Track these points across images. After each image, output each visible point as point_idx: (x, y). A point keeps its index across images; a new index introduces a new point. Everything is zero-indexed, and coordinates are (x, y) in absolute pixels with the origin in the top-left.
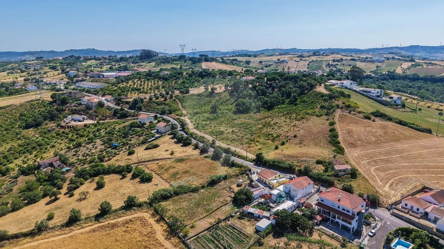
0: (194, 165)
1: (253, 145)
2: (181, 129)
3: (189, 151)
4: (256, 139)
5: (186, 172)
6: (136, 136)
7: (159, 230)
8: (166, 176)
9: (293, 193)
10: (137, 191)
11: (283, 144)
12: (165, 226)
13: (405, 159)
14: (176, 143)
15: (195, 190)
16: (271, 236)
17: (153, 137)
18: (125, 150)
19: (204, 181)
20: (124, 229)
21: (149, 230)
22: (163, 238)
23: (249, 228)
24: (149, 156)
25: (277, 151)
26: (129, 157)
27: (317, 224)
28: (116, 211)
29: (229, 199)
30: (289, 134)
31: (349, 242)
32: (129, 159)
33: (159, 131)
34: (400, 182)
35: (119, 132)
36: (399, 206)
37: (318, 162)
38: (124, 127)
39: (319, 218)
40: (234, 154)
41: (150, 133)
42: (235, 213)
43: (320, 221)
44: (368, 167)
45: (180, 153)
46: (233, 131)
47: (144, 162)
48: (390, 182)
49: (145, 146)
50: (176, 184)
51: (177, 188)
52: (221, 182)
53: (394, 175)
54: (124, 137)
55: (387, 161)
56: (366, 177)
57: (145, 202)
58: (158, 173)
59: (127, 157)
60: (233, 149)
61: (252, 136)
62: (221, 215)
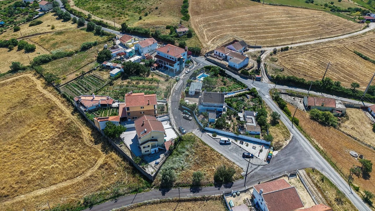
0: (71, 36)
1: (122, 17)
2: (63, 6)
3: (69, 25)
4: (126, 12)
5: (64, 42)
6: (22, 15)
7: (39, 84)
8: (46, 46)
9: (140, 50)
10: (22, 59)
11: (146, 15)
12: (44, 81)
13: (230, 21)
14: (57, 19)
15: (70, 55)
16: (120, 79)
17: (37, 15)
18: (11, 28)
19: (78, 47)
20: (11, 86)
21: (31, 84)
22: (41, 88)
23: (105, 76)
24: (33, 31)
25: (140, 21)
26: (15, 33)
27: (154, 69)
28: (4, 74)
29: (95, 58)
30: (153, 7)
31: (171, 78)
32: (15, 35)
33: (43, 9)
34: (220, 38)
35: (5, 11)
36: (213, 54)
37: (168, 28)
38: (9, 7)
39: (155, 65)
40: (106, 26)
41: (35, 11)
42: (97, 67)
43: (156, 67)
44: (203, 29)
45: (60, 27)
46: (108, 6)
47: (29, 36)
48: (213, 38)
49: (29, 23)
50: (54, 52)
51: (56, 54)
52: (91, 47)
53: (218, 33)
54: (10, 17)
55: (218, 24)
56: (199, 36)
57: (28, 66)
58: (40, 44)
59: (13, 34)
60: (105, 21)
61: (123, 10)
62: (86, 70)
